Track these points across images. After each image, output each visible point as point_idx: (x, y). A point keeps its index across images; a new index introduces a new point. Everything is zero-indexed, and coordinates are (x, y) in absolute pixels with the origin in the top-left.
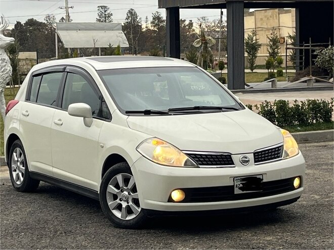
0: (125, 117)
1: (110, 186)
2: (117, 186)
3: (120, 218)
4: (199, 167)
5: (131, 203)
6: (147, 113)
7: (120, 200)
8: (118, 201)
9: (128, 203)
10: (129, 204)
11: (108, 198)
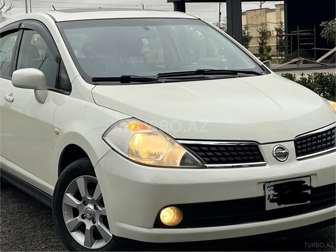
0: (90, 86)
1: (68, 194)
2: (78, 196)
3: (83, 245)
4: (206, 168)
5: (98, 223)
6: (126, 80)
7: (83, 217)
8: (79, 218)
9: (94, 222)
10: (96, 224)
11: (65, 213)
